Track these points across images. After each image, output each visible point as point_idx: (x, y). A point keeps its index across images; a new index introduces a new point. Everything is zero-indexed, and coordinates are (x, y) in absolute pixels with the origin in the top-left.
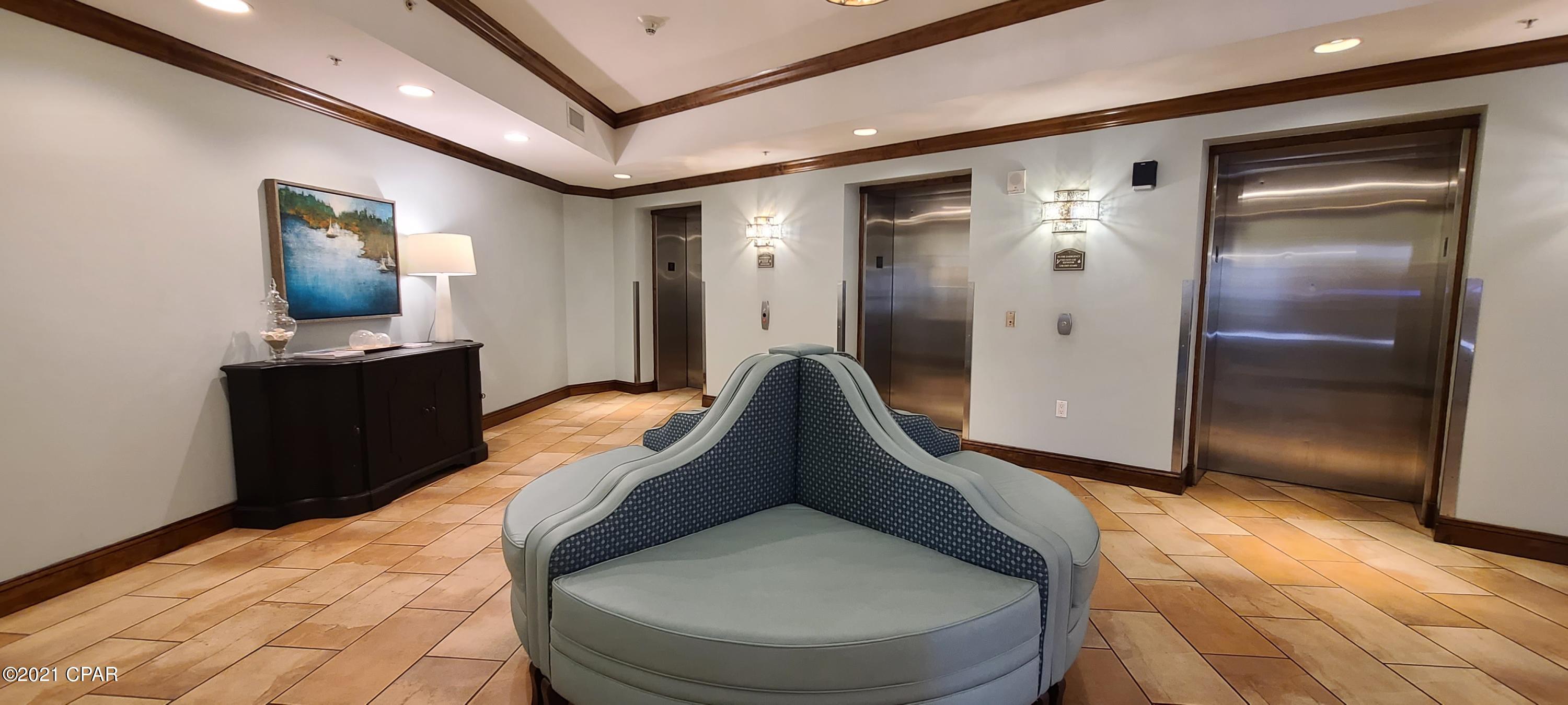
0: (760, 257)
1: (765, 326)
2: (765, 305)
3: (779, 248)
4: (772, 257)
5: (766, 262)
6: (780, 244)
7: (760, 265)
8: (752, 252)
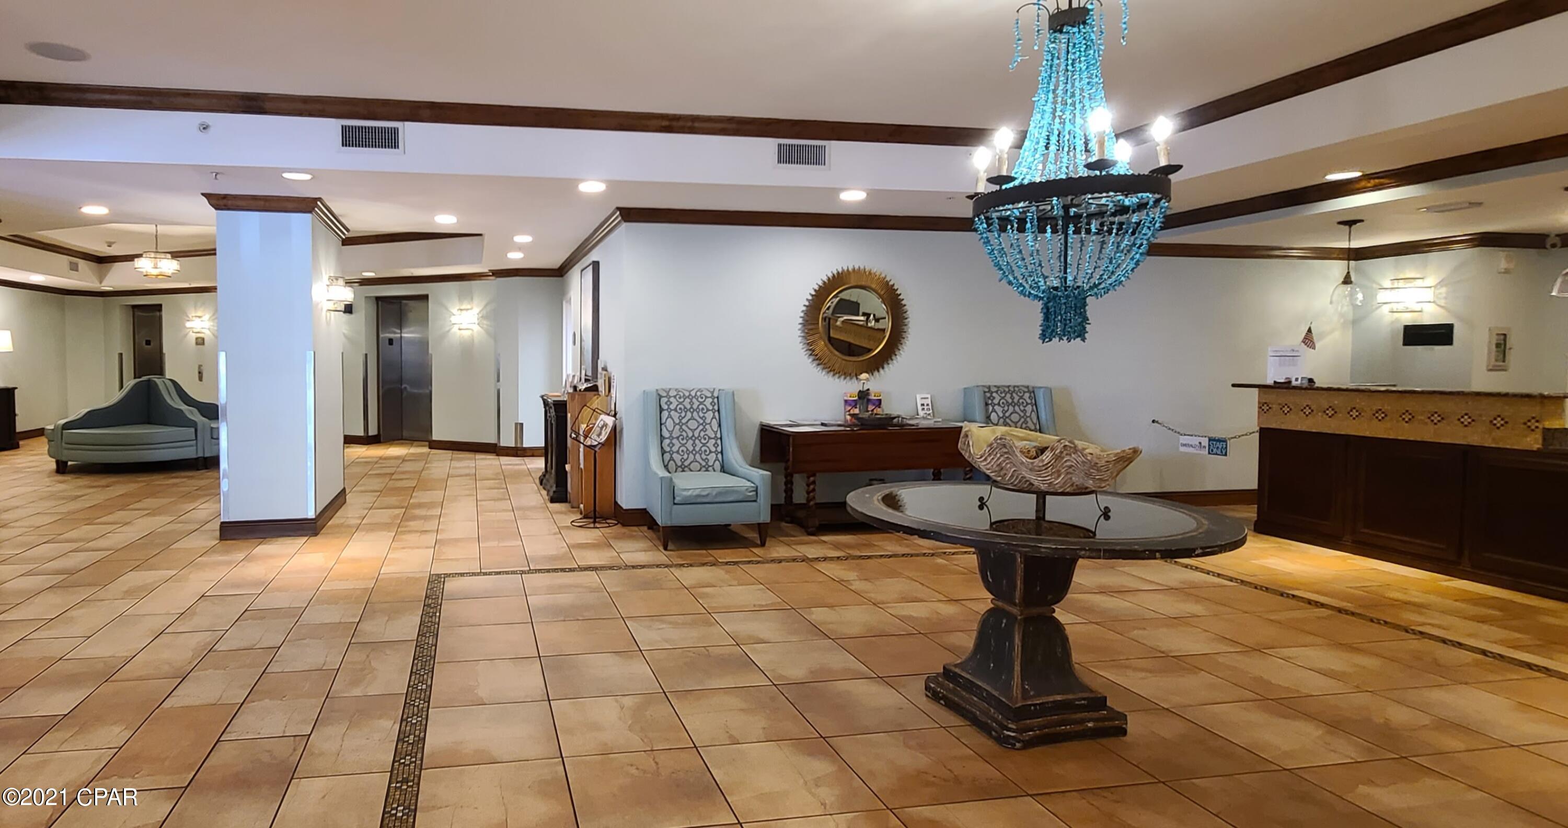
0: (197, 339)
1: (201, 379)
2: (200, 366)
3: (207, 334)
4: (203, 339)
5: (200, 342)
6: (207, 332)
7: (197, 344)
8: (192, 336)
